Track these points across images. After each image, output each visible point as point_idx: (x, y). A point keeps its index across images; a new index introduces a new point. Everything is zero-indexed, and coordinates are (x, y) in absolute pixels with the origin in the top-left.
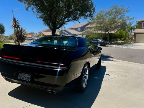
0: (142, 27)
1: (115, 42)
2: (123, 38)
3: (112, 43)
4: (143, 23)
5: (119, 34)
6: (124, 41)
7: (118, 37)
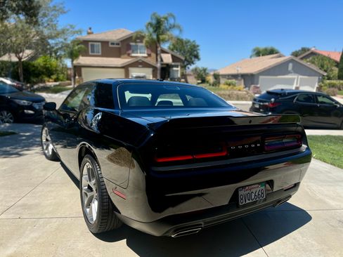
0: (90, 53)
1: (41, 85)
2: (52, 74)
3: (35, 87)
4: (90, 43)
5: (42, 64)
6: (57, 83)
7: (43, 73)
